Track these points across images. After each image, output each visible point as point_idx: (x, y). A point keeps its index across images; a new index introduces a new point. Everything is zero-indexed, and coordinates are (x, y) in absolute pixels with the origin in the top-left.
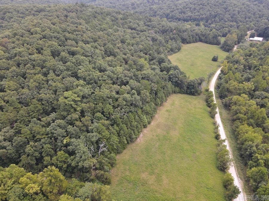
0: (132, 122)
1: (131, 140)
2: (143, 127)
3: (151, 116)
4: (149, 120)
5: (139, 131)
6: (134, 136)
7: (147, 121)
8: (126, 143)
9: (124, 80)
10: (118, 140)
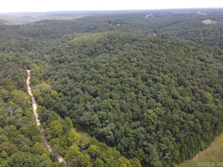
0: (192, 144)
1: (189, 157)
2: (200, 149)
3: (209, 143)
4: (206, 146)
5: (197, 152)
6: (192, 155)
7: (204, 147)
8: (185, 158)
9: (190, 108)
10: (179, 154)
